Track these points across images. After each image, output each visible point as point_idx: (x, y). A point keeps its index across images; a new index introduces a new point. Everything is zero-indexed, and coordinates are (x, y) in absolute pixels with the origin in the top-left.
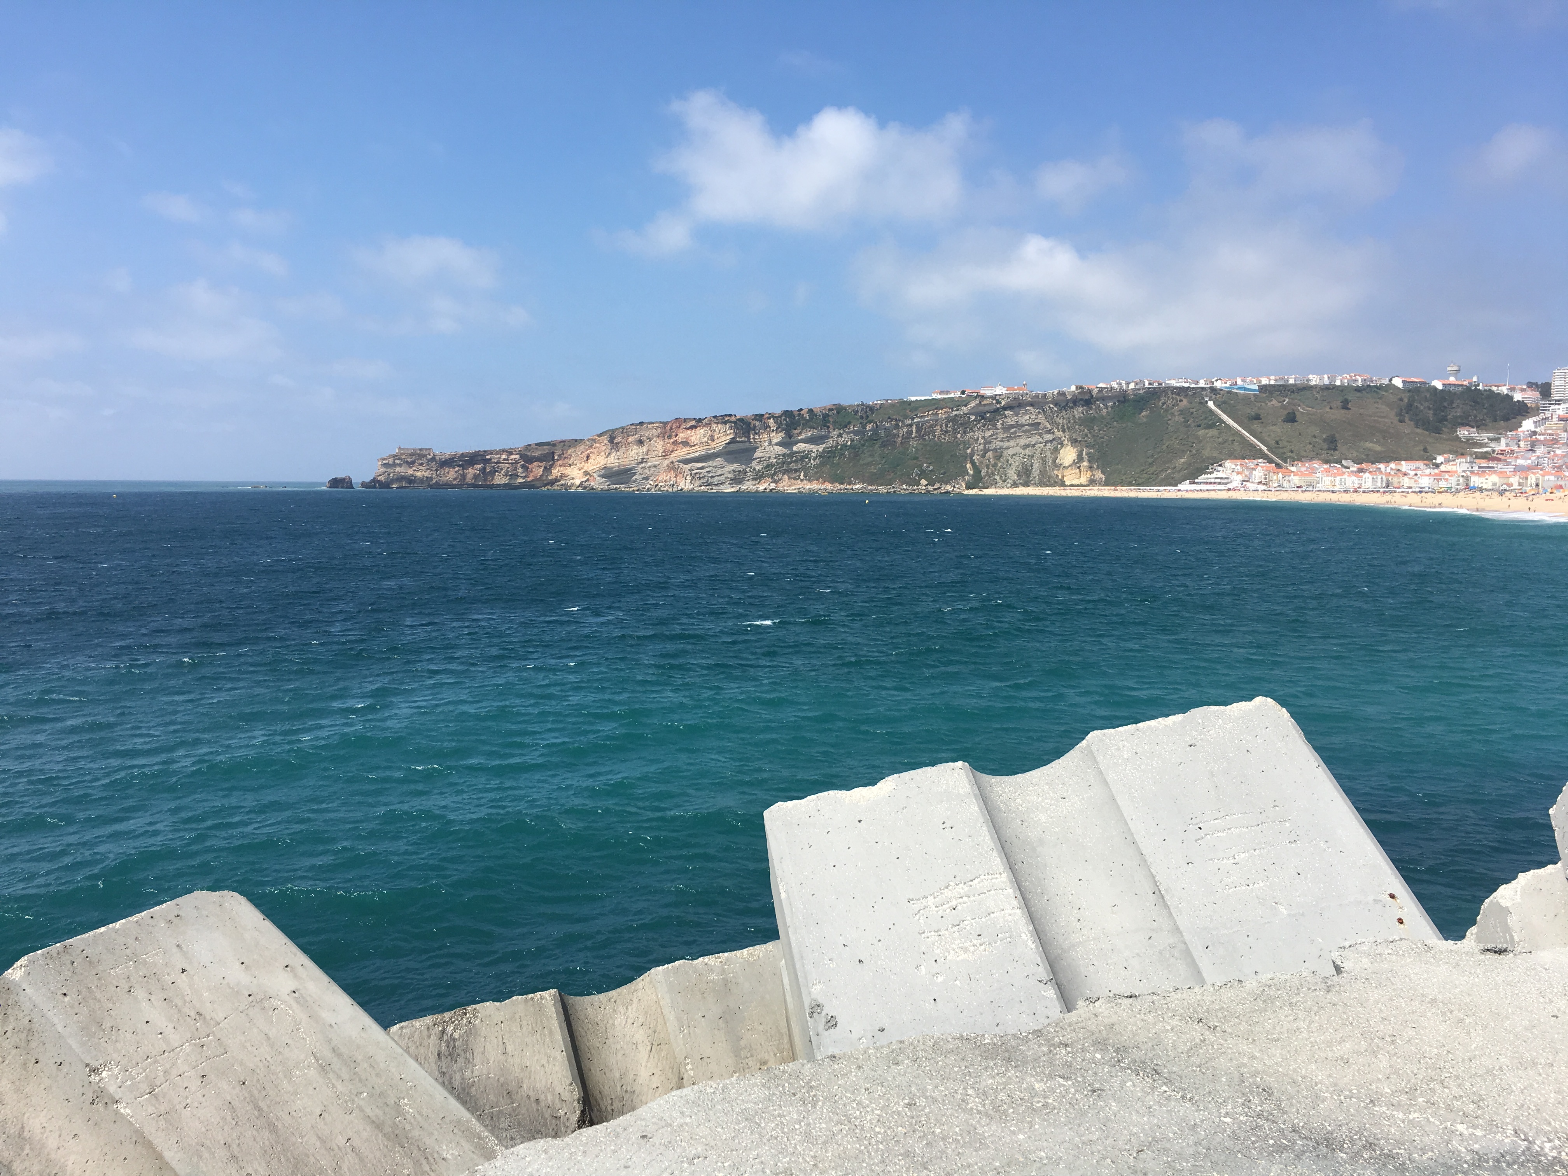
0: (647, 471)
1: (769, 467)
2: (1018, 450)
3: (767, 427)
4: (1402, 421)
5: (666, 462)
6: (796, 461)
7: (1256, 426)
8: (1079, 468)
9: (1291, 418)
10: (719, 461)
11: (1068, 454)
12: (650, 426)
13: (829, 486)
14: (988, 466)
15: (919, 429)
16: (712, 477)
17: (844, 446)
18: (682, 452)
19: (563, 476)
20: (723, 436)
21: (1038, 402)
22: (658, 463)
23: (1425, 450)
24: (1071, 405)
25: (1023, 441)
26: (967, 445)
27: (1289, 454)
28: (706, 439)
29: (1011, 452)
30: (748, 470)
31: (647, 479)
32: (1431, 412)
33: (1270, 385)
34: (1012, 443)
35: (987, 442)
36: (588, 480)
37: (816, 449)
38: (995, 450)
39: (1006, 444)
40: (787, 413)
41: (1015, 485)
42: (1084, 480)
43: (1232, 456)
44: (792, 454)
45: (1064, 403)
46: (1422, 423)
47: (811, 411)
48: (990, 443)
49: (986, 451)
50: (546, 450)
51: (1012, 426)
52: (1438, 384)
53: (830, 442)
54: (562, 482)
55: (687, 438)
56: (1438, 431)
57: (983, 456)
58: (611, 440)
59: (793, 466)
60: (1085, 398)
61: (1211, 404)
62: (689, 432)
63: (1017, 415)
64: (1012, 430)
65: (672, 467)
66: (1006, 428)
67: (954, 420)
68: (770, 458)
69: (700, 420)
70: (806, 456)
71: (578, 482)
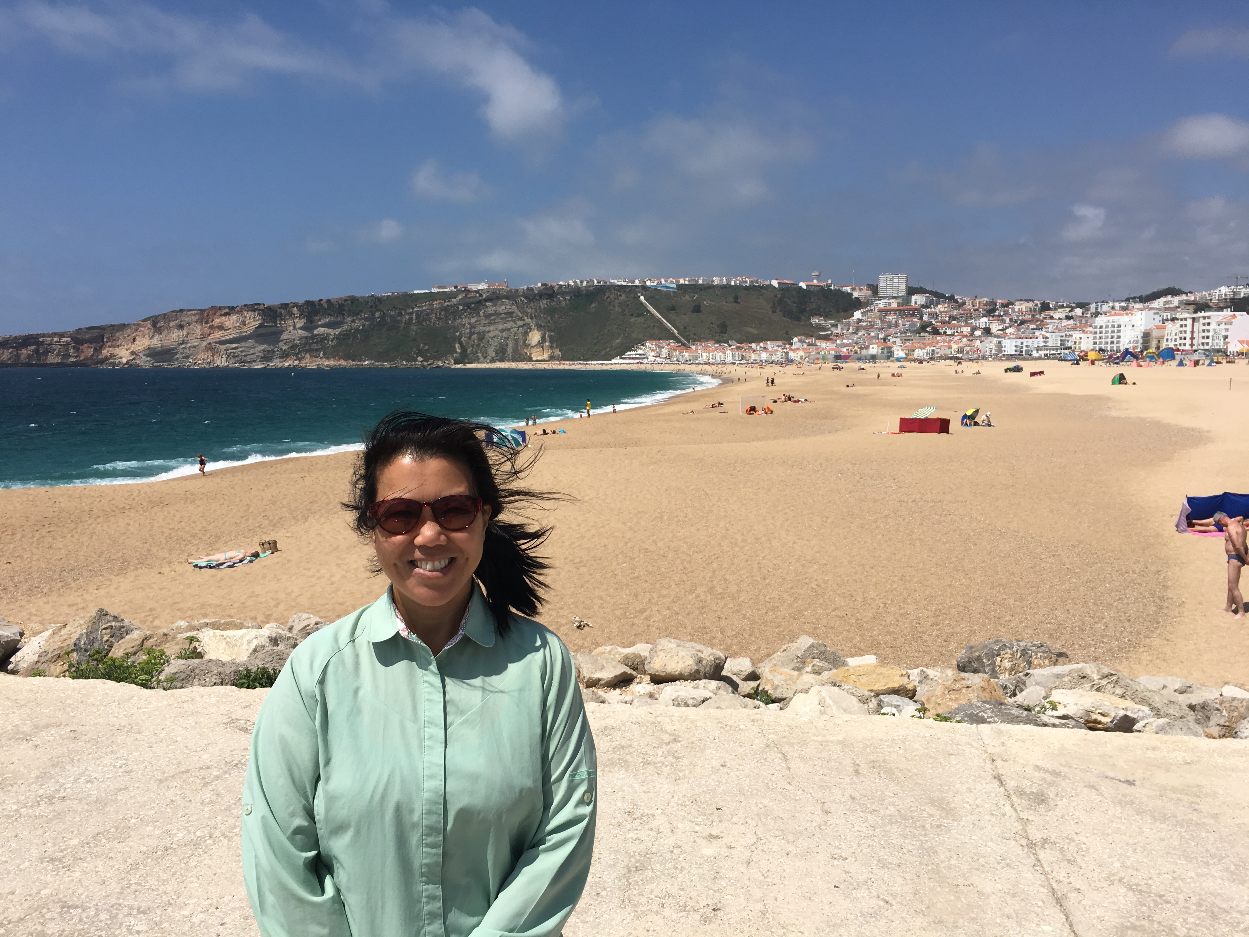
0: (187, 351)
1: (293, 347)
2: (497, 333)
3: (291, 314)
4: (774, 312)
5: (204, 344)
6: (317, 343)
7: (672, 315)
8: (542, 347)
9: (697, 309)
10: (250, 342)
11: (535, 337)
12: (189, 313)
13: (343, 363)
14: (472, 346)
15: (418, 317)
16: (245, 356)
17: (357, 330)
18: (218, 335)
19: (112, 356)
20: (253, 322)
21: (512, 296)
22: (197, 344)
23: (787, 333)
24: (537, 297)
25: (501, 327)
26: (456, 329)
27: (693, 336)
28: (238, 324)
29: (491, 334)
30: (276, 349)
31: (187, 357)
32: (795, 305)
33: (685, 285)
34: (492, 328)
35: (472, 327)
36: (134, 359)
37: (333, 332)
38: (479, 333)
39: (487, 329)
40: (309, 303)
41: (493, 361)
42: (546, 356)
43: (652, 338)
44: (314, 336)
45: (531, 296)
46: (788, 313)
47: (329, 301)
48: (474, 327)
49: (471, 334)
50: (95, 333)
51: (491, 315)
52: (803, 285)
53: (345, 327)
54: (111, 361)
55: (222, 323)
56: (798, 319)
57: (470, 338)
58: (154, 325)
59: (315, 346)
60: (549, 293)
61: (642, 298)
62: (223, 318)
63: (495, 305)
64: (492, 318)
65: (209, 348)
66: (487, 316)
67: (445, 309)
68: (294, 339)
69: (232, 309)
70: (325, 338)
71: (124, 360)
